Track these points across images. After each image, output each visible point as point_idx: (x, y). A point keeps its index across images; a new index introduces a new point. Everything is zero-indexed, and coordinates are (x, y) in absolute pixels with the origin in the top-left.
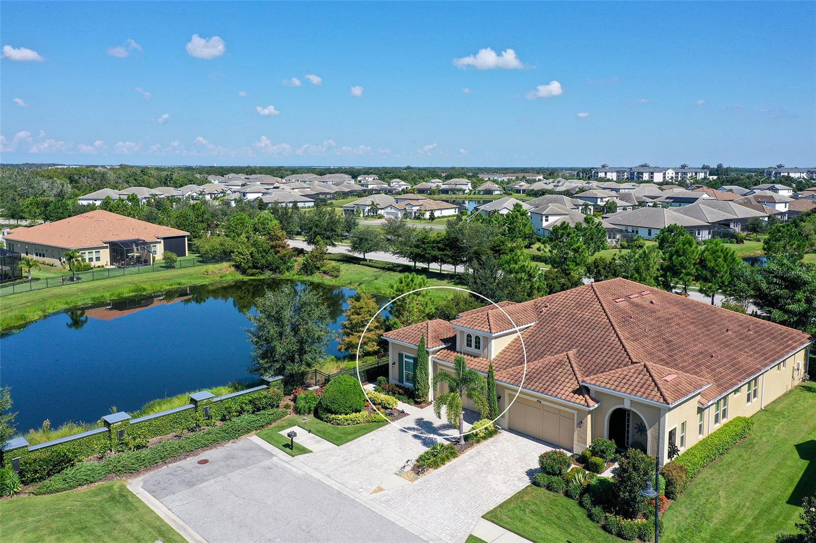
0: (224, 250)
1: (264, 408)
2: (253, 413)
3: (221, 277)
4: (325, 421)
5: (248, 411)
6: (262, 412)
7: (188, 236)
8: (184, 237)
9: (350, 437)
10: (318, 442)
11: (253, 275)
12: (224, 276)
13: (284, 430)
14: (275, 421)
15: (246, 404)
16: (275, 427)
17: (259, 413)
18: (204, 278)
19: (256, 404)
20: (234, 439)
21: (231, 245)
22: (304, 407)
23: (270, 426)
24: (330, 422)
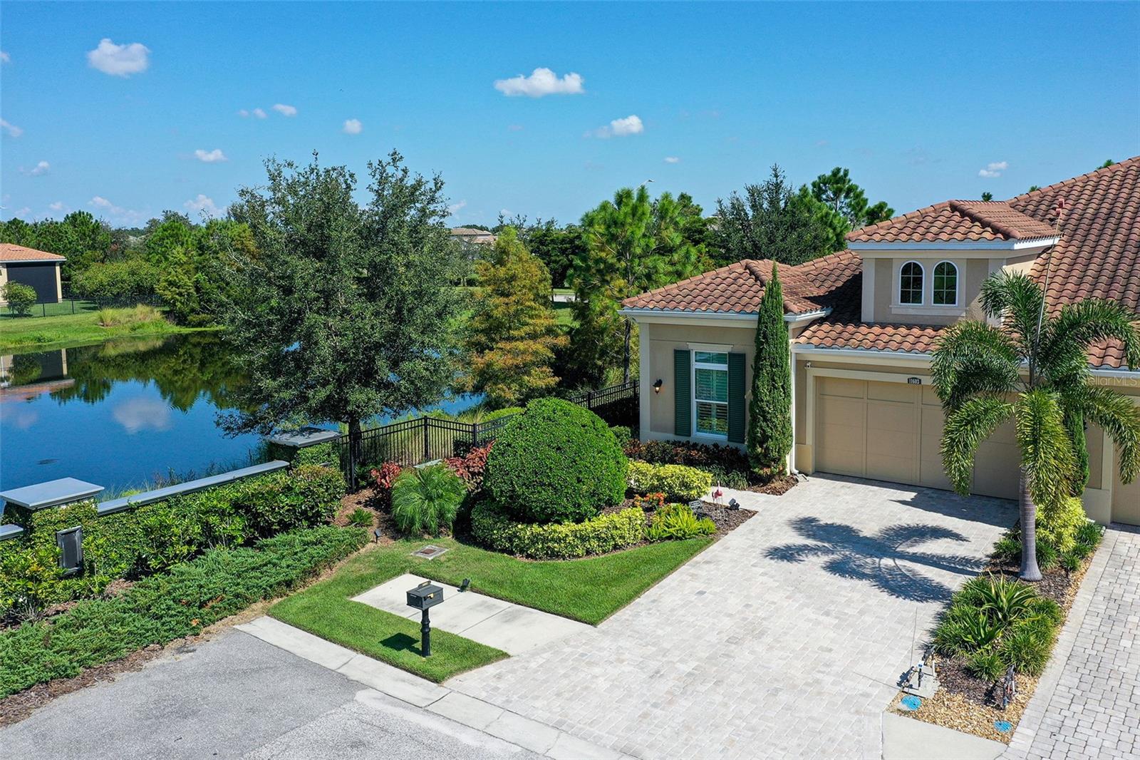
0: (138, 285)
1: (285, 527)
2: (249, 543)
3: (133, 329)
4: (503, 551)
5: (231, 539)
6: (280, 537)
7: (62, 264)
8: (53, 264)
9: (618, 591)
10: (509, 618)
11: (200, 324)
12: (138, 328)
13: (368, 589)
14: (329, 563)
15: (222, 514)
16: (337, 582)
17: (269, 541)
18: (95, 331)
19: (256, 515)
20: (183, 636)
21: (152, 274)
22: (424, 513)
23: (314, 583)
24: (522, 551)
